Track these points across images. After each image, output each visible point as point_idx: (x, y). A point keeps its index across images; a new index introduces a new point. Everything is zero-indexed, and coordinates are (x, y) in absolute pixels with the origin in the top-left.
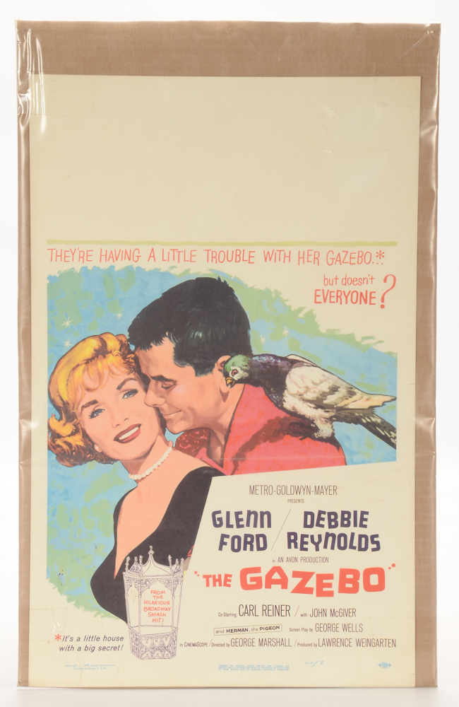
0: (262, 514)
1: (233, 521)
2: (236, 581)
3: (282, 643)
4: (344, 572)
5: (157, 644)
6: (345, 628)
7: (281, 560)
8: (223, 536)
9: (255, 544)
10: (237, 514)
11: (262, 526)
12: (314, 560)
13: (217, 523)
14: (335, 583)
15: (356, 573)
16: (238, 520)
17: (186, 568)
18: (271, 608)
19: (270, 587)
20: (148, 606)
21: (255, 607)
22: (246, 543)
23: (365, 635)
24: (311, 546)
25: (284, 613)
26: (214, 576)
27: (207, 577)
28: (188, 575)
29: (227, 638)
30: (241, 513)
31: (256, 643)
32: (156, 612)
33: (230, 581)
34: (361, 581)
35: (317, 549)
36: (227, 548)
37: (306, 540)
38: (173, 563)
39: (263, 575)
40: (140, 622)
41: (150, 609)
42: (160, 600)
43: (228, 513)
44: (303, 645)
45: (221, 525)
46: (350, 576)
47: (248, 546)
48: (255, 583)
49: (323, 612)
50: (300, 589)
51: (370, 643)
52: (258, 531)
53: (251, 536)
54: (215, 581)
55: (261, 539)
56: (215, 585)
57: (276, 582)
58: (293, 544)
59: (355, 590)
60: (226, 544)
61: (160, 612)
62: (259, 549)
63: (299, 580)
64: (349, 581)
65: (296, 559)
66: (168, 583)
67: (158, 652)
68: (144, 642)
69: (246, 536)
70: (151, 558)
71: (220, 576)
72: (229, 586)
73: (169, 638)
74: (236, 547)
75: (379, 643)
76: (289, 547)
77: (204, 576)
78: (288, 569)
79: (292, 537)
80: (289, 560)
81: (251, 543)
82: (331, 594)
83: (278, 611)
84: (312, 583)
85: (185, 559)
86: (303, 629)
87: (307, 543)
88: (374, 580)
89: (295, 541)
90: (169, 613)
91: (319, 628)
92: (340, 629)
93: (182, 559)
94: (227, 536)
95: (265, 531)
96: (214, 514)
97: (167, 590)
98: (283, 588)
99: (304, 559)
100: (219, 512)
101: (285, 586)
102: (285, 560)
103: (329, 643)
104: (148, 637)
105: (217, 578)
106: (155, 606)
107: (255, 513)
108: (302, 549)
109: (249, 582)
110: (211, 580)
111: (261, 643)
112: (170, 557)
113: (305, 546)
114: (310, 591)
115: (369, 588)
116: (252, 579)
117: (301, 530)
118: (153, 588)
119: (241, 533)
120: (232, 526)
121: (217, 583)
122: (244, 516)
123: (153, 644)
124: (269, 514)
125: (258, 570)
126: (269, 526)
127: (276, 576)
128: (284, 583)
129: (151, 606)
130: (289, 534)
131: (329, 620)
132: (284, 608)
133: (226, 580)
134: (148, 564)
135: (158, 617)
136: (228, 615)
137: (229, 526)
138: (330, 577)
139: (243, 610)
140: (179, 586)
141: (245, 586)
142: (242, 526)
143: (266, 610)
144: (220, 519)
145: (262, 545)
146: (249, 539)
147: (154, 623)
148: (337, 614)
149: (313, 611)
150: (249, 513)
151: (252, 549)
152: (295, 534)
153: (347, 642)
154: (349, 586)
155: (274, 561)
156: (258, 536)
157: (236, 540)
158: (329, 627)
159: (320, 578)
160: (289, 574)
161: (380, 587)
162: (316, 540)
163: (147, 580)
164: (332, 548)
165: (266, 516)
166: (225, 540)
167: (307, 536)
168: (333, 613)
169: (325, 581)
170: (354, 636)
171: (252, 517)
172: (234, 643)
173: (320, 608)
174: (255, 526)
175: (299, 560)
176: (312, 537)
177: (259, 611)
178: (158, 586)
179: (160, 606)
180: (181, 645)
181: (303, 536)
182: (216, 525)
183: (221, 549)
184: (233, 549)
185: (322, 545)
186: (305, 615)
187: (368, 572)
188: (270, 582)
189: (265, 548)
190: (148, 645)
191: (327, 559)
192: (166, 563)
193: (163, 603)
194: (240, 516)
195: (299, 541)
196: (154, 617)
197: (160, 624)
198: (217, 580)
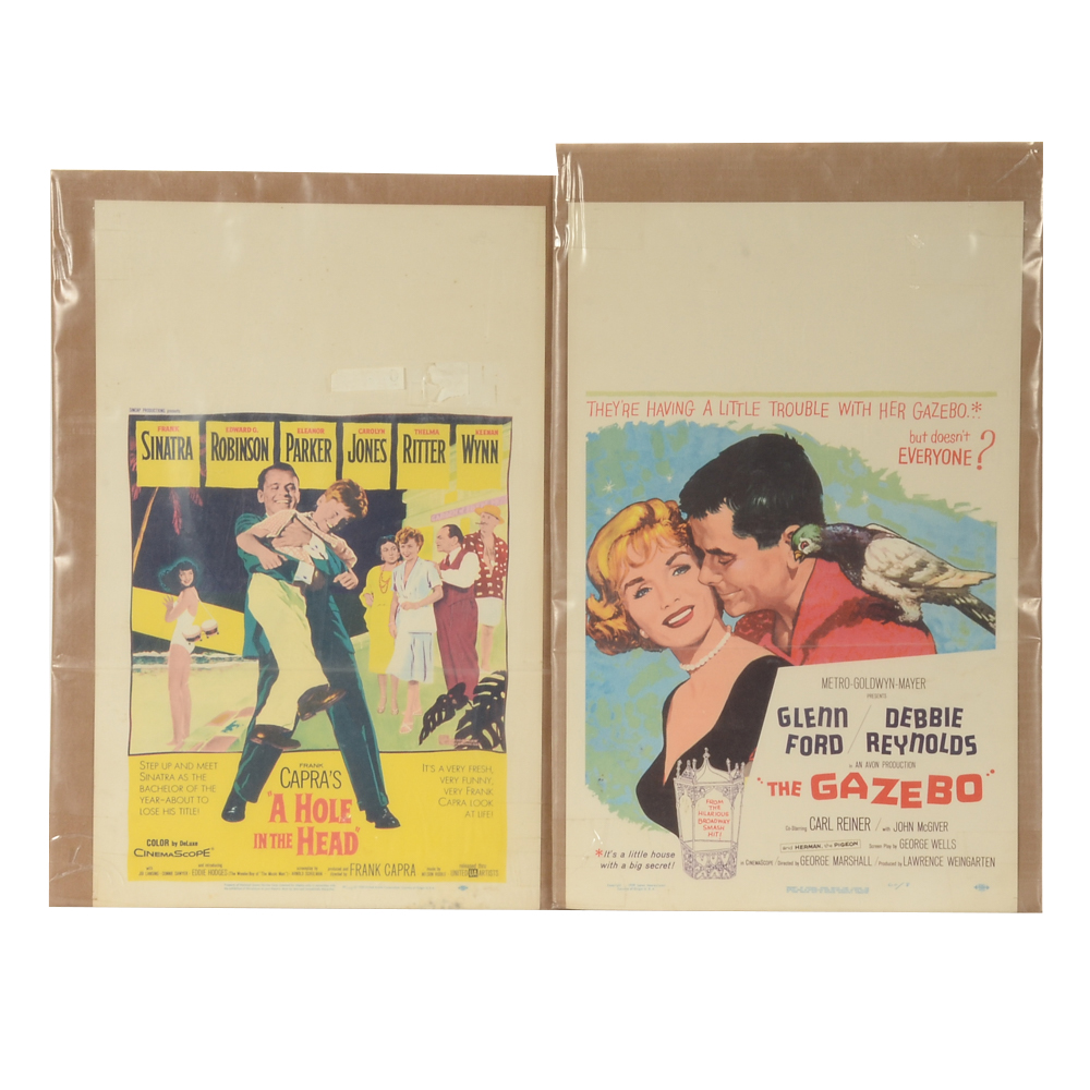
0: (837, 711)
1: (802, 719)
2: (806, 789)
3: (860, 861)
4: (933, 779)
5: (714, 862)
6: (935, 844)
7: (859, 765)
8: (791, 737)
9: (828, 746)
10: (807, 711)
11: (837, 725)
12: (898, 765)
13: (784, 721)
14: (924, 792)
15: (948, 780)
16: (809, 718)
17: (747, 774)
18: (847, 821)
19: (846, 797)
20: (703, 817)
21: (828, 820)
22: (818, 745)
23: (958, 853)
24: (895, 749)
25: (862, 827)
26: (781, 784)
27: (772, 785)
28: (750, 781)
29: (796, 856)
30: (812, 710)
31: (831, 861)
32: (713, 825)
33: (799, 789)
34: (954, 790)
35: (902, 753)
36: (796, 751)
37: (888, 741)
38: (733, 768)
39: (838, 782)
40: (693, 836)
41: (705, 821)
42: (717, 811)
43: (797, 710)
44: (886, 864)
45: (788, 723)
46: (941, 784)
47: (821, 749)
48: (829, 792)
49: (910, 826)
50: (883, 799)
51: (964, 861)
52: (833, 731)
53: (825, 737)
54: (781, 789)
55: (836, 740)
56: (781, 794)
57: (854, 791)
58: (873, 747)
59: (947, 800)
60: (794, 746)
61: (717, 824)
62: (833, 752)
63: (880, 788)
64: (940, 790)
65: (877, 764)
66: (726, 791)
67: (715, 871)
68: (698, 859)
69: (818, 737)
70: (706, 762)
71: (787, 783)
72: (798, 795)
73: (728, 855)
74: (806, 750)
75: (975, 862)
76: (869, 750)
77: (769, 784)
78: (868, 776)
79: (873, 739)
80: (868, 765)
81: (824, 745)
82: (918, 805)
83: (856, 824)
84: (896, 792)
85: (746, 763)
86: (885, 845)
87: (890, 745)
88: (969, 788)
89: (875, 743)
90: (727, 827)
91: (904, 844)
92: (929, 845)
93: (743, 764)
94: (796, 737)
95: (840, 731)
96: (780, 710)
97: (726, 800)
98: (861, 797)
99: (887, 764)
100: (786, 709)
101: (864, 796)
102: (864, 764)
103: (916, 861)
104: (703, 854)
105: (784, 785)
106: (711, 818)
107: (829, 710)
108: (884, 752)
109: (821, 791)
110: (777, 788)
111: (836, 861)
112: (728, 761)
113: (888, 749)
114: (893, 801)
115: (963, 797)
116: (825, 788)
117: (882, 731)
118: (708, 796)
119: (812, 733)
120: (801, 726)
121: (784, 792)
122: (815, 714)
123: (709, 862)
124: (844, 711)
125: (832, 776)
126: (845, 725)
127: (854, 784)
128: (862, 791)
129: (707, 817)
130: (869, 735)
131: (916, 835)
132: (863, 821)
133: (794, 788)
134: (703, 769)
135: (715, 831)
136: (797, 829)
137: (797, 725)
138: (918, 785)
139: (814, 823)
140: (739, 795)
141: (817, 795)
142: (814, 725)
143: (841, 823)
144: (787, 717)
145: (836, 748)
146: (821, 741)
147: (711, 838)
148: (926, 828)
149: (898, 825)
150: (822, 710)
151: (825, 752)
152: (876, 735)
153: (937, 861)
154: (940, 795)
155: (851, 766)
156: (832, 737)
157: (806, 741)
158: (916, 844)
159: (906, 786)
160: (869, 782)
161: (977, 796)
162: (901, 742)
163: (702, 788)
164: (920, 751)
165: (841, 714)
166: (794, 741)
167: (890, 737)
168: (921, 827)
169: (911, 790)
170: (946, 854)
171: (825, 714)
172: (805, 862)
173: (906, 820)
174: (829, 725)
175: (880, 765)
176: (896, 738)
177: (833, 824)
178: (715, 795)
179: (718, 818)
180: (742, 863)
181: (885, 737)
182: (782, 724)
183: (788, 751)
184: (803, 752)
185: (907, 748)
186: (888, 829)
187: (962, 780)
188: (846, 791)
189: (840, 750)
190: (704, 863)
191: (914, 765)
192: (725, 769)
193: (721, 814)
194: (811, 714)
195: (880, 743)
196: (710, 831)
197: (717, 838)
198: (784, 788)
